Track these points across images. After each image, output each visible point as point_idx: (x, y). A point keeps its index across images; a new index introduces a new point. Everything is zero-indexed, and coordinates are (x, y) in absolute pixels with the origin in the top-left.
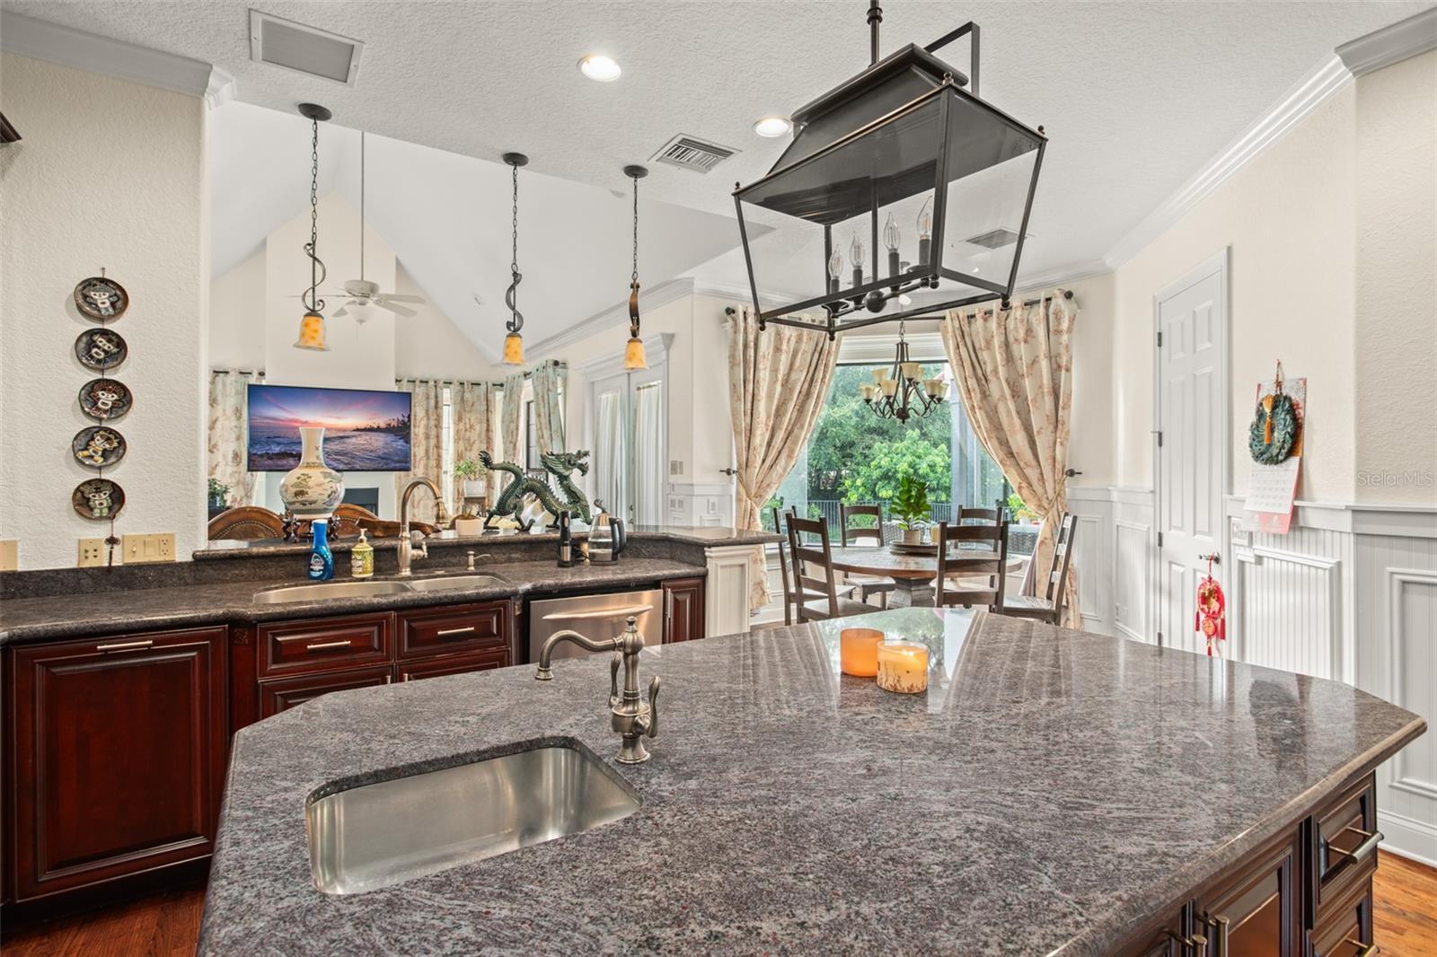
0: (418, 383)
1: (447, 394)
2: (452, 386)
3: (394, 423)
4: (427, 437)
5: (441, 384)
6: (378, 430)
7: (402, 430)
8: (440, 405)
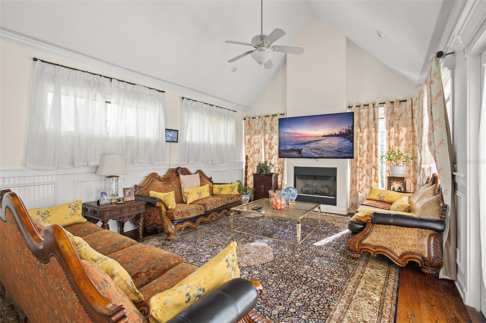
0: (362, 106)
1: (381, 111)
2: (385, 105)
3: (344, 131)
4: (368, 138)
5: (377, 105)
6: (335, 135)
7: (349, 135)
8: (376, 118)
